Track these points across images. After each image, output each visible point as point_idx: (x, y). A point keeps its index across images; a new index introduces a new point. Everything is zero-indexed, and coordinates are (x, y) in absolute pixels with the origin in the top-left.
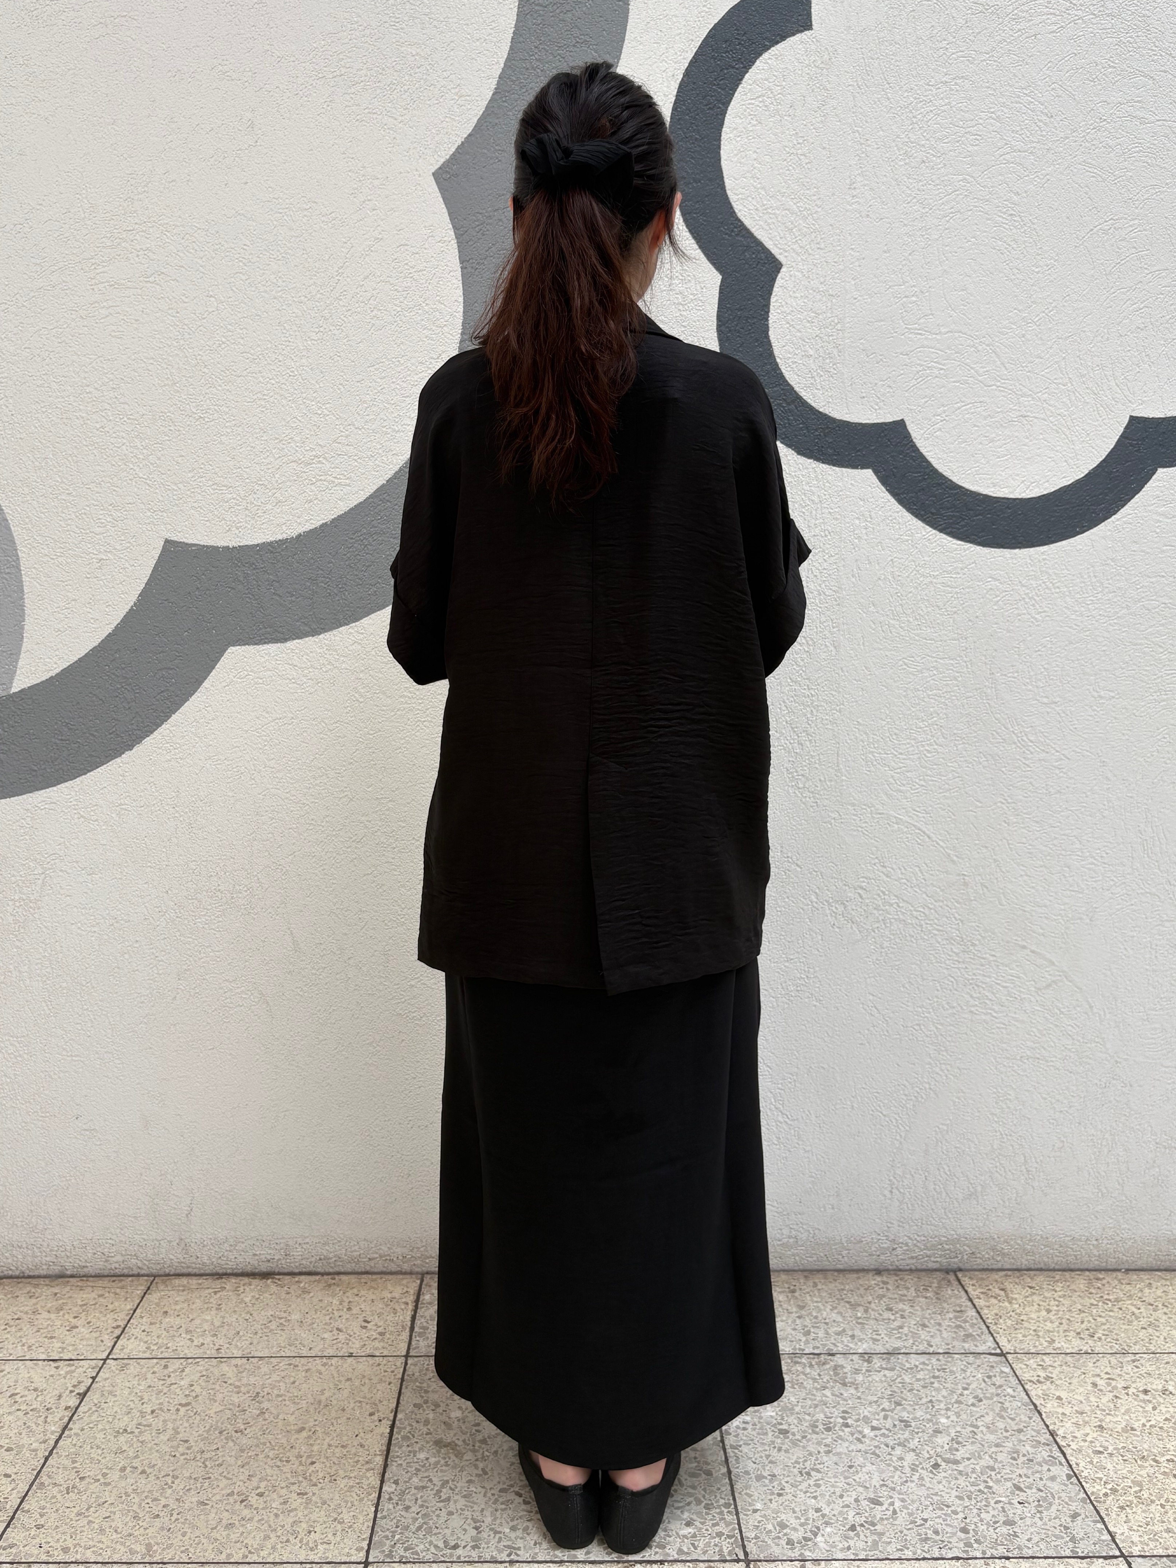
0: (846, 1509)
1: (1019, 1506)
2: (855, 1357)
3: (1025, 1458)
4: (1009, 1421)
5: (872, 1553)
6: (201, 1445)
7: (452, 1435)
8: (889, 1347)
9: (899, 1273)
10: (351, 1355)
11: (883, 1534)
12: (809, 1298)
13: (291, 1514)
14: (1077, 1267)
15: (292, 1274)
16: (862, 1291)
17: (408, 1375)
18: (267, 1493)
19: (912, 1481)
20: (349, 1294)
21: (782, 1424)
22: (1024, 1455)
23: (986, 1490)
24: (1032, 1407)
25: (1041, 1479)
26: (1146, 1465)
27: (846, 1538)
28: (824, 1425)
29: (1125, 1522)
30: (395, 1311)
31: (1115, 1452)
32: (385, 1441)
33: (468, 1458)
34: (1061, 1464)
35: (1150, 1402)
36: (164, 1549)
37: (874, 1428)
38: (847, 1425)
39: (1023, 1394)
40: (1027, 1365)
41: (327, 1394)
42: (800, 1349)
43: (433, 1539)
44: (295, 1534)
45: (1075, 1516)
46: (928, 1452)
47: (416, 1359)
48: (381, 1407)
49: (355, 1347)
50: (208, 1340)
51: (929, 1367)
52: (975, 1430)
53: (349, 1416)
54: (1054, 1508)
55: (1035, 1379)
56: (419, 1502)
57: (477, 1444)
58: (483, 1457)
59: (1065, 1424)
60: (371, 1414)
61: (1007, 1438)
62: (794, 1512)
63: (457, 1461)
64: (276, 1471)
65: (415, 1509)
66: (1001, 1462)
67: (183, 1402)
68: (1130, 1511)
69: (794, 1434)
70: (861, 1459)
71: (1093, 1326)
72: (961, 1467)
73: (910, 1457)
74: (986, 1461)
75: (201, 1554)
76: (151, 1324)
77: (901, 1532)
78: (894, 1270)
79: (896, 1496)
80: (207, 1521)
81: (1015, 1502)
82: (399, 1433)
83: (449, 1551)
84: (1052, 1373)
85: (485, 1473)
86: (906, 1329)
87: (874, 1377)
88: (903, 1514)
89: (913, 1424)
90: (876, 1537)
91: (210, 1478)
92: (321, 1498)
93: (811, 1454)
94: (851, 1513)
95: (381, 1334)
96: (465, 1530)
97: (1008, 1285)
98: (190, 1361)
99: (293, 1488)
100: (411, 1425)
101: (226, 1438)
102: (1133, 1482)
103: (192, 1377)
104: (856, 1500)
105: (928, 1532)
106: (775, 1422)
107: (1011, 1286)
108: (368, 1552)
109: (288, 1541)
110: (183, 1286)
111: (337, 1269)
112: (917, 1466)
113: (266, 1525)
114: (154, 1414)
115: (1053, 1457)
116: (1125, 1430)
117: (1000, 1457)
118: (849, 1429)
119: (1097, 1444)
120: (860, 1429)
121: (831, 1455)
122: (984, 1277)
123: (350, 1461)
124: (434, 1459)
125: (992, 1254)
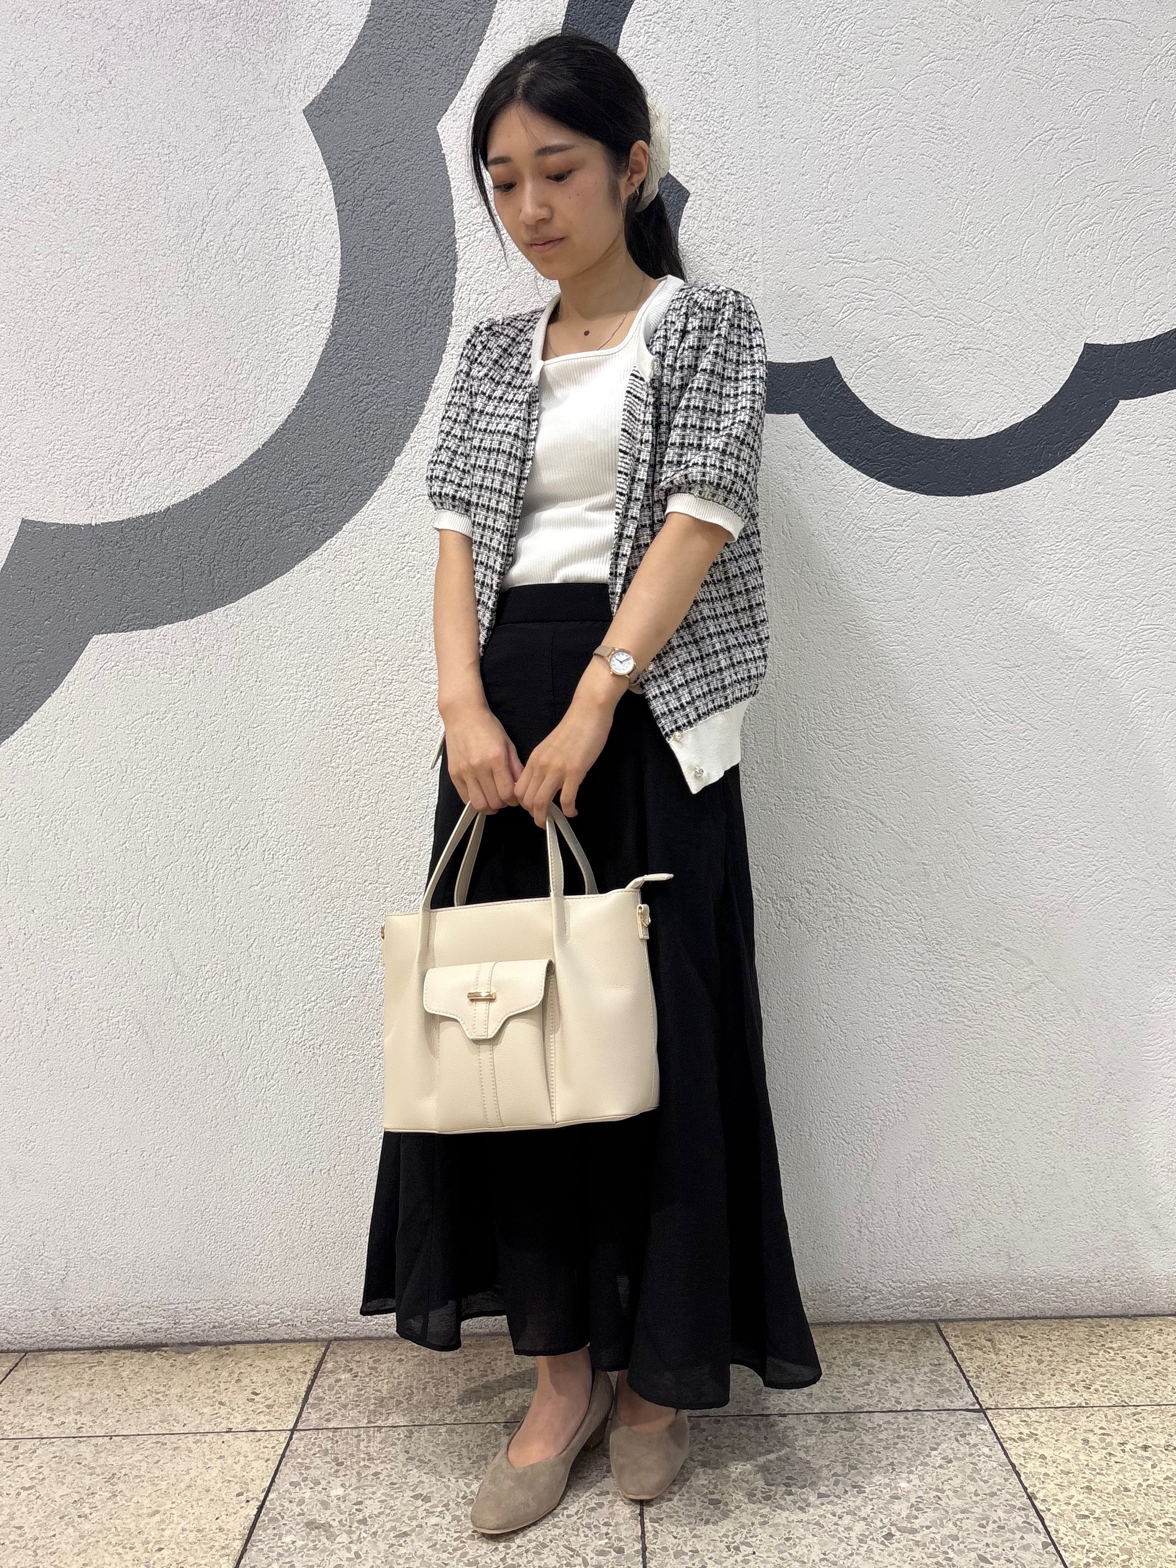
2: (809, 1417)
3: (996, 1525)
4: (981, 1483)
7: (327, 1515)
8: (851, 1405)
9: (872, 1325)
10: (229, 1431)
14: (1076, 1313)
17: (291, 1451)
19: (858, 1554)
20: (241, 1365)
21: (713, 1493)
22: (994, 1522)
23: (945, 1561)
24: (1010, 1467)
25: (1011, 1548)
26: (1138, 1529)
28: (763, 1493)
30: (290, 1382)
31: (1102, 1515)
32: (249, 1523)
33: (340, 1540)
34: (1036, 1530)
35: (1149, 1458)
37: (820, 1496)
38: (790, 1493)
39: (1001, 1454)
40: (1009, 1422)
41: (193, 1473)
42: (744, 1410)
46: (881, 1521)
47: (303, 1433)
48: (251, 1487)
49: (236, 1421)
50: (71, 1418)
51: (894, 1427)
52: (939, 1494)
53: (212, 1497)
57: (355, 1525)
58: (359, 1538)
59: (1046, 1485)
61: (976, 1502)
63: (328, 1543)
66: (967, 1530)
69: (726, 1505)
70: (802, 1530)
71: (1089, 1377)
72: (918, 1537)
73: (859, 1527)
74: (950, 1529)
78: (867, 1323)
82: (266, 1515)
84: (1037, 1429)
85: (358, 1556)
86: (872, 1385)
87: (829, 1439)
89: (867, 1490)
93: (742, 1526)
95: (269, 1406)
97: (996, 1336)
98: (44, 1441)
100: (282, 1506)
101: (67, 1524)
103: (44, 1458)
107: (1001, 1336)
110: (56, 1362)
112: (867, 1537)
115: (1029, 1523)
116: (1117, 1491)
117: (966, 1524)
118: (791, 1497)
119: (1083, 1507)
120: (805, 1496)
121: (766, 1526)
122: (968, 1327)
123: (204, 1547)
124: (301, 1542)
125: (979, 1301)
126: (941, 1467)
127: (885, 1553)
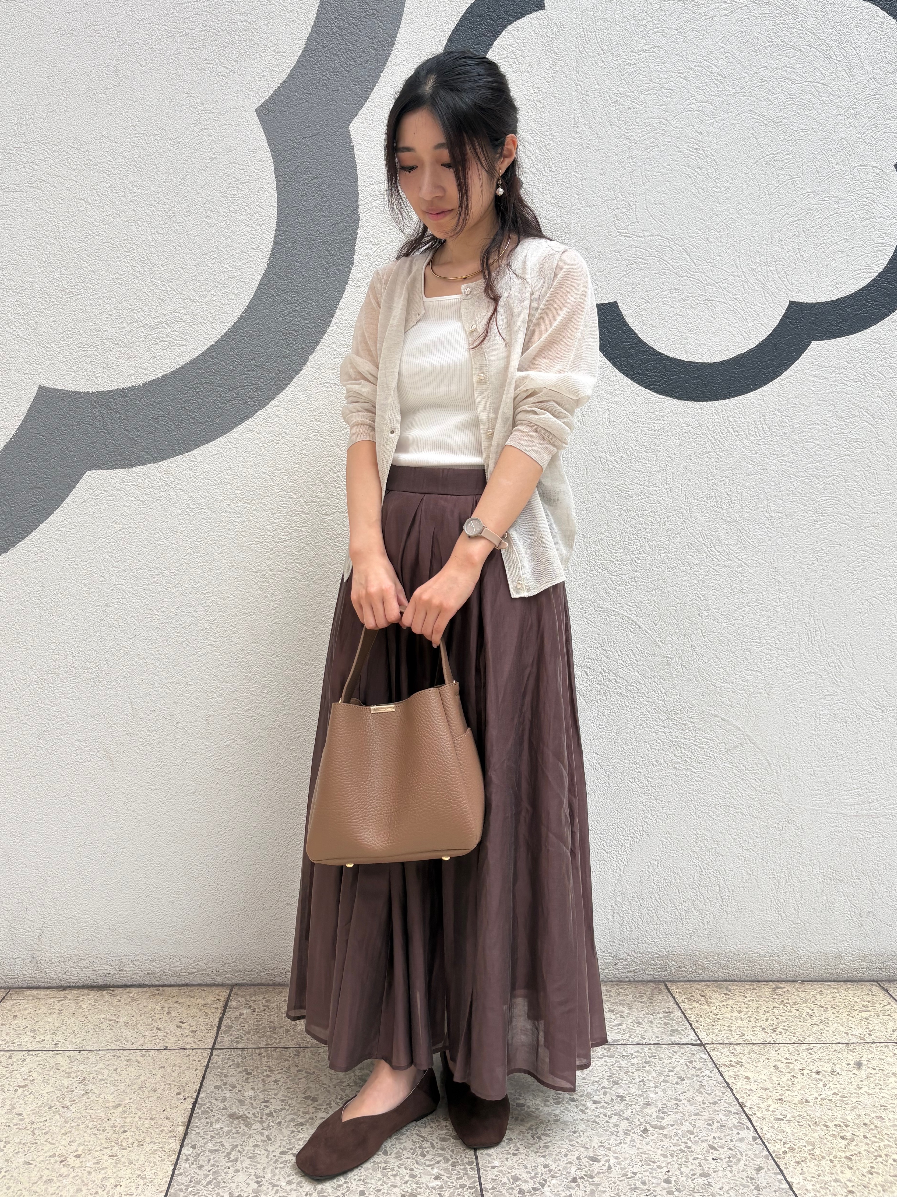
0: (569, 1165)
1: (714, 1162)
3: (719, 1124)
4: (707, 1095)
6: (33, 1118)
7: (244, 1110)
9: (619, 984)
10: (166, 1048)
11: (599, 1185)
13: (102, 1172)
14: (763, 979)
15: (125, 986)
17: (212, 1064)
18: (83, 1155)
19: (625, 1143)
20: (169, 1001)
21: (519, 1099)
22: (718, 1122)
23: (686, 1150)
24: (725, 1085)
25: (732, 1140)
26: (817, 1129)
27: (569, 1188)
28: (554, 1100)
29: (801, 1174)
30: (206, 1014)
31: (792, 1119)
32: (188, 1114)
33: (255, 1128)
34: (748, 1128)
35: (821, 1080)
37: (595, 1102)
38: (573, 1100)
39: (718, 1075)
40: (722, 1053)
41: (143, 1078)
43: (220, 1191)
44: (104, 1187)
45: (759, 1169)
46: (639, 1120)
47: (219, 1051)
48: (186, 1088)
49: (170, 1042)
50: (49, 1037)
51: (642, 1055)
52: (678, 1103)
53: (159, 1095)
54: (742, 1163)
55: (728, 1063)
56: (212, 1162)
57: (265, 1117)
58: (269, 1126)
59: (751, 1097)
60: (178, 1094)
61: (705, 1109)
62: (526, 1168)
63: (246, 1129)
64: (93, 1138)
65: (207, 1167)
66: (699, 1127)
67: (22, 1084)
68: (805, 1166)
69: (528, 1107)
70: (584, 1126)
71: (775, 1023)
72: (666, 1132)
73: (624, 1125)
74: (687, 1126)
76: (2, 1025)
77: (615, 1183)
78: (616, 982)
79: (611, 1154)
80: (29, 1178)
81: (710, 1158)
82: (199, 1108)
84: (742, 1059)
85: (269, 1138)
86: (623, 1027)
88: (617, 1169)
89: (627, 1099)
90: (593, 1187)
91: (36, 1143)
92: (128, 1159)
93: (542, 1123)
94: (573, 1169)
95: (193, 1032)
96: (248, 1184)
97: (708, 993)
98: (31, 1053)
99: (105, 1151)
100: (210, 1102)
101: (54, 1113)
102: (806, 1142)
103: (32, 1065)
104: (578, 1158)
105: (637, 1182)
107: (710, 993)
109: (97, 1193)
110: (34, 996)
111: (161, 982)
112: (630, 1131)
113: (80, 1180)
115: (742, 1123)
116: (801, 1102)
117: (698, 1123)
118: (574, 1103)
119: (778, 1112)
120: (584, 1103)
121: (558, 1123)
122: (688, 986)
123: (156, 1130)
124: (227, 1129)
125: (695, 968)
126: (677, 1083)
127: (644, 1143)
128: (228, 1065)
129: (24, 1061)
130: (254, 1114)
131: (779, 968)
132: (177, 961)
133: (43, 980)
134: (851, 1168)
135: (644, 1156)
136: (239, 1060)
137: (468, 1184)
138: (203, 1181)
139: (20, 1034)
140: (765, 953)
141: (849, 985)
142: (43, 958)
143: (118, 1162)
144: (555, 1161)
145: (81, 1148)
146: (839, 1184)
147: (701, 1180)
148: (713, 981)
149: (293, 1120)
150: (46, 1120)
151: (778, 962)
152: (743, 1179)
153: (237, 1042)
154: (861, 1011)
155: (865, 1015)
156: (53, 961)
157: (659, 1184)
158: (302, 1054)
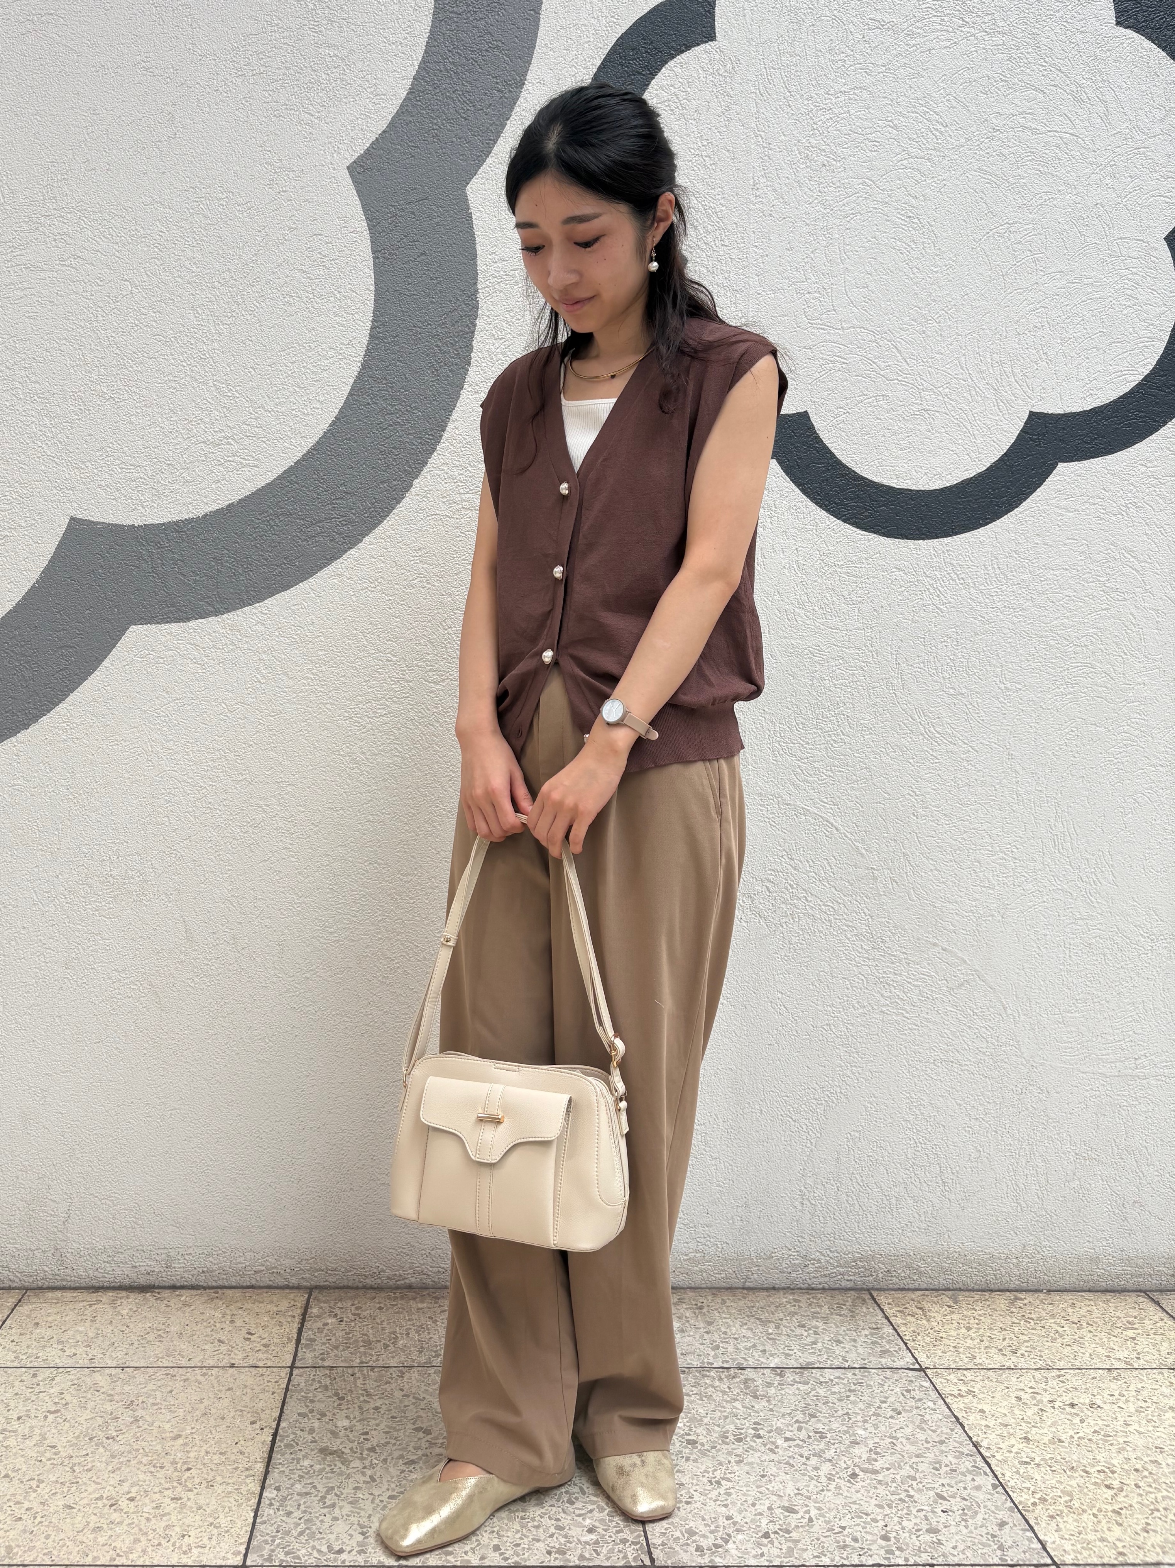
0: (758, 1517)
1: (943, 1515)
2: (766, 1371)
3: (948, 1469)
4: (930, 1433)
5: (787, 1560)
6: (70, 1451)
7: (338, 1443)
8: (803, 1361)
9: (812, 1291)
10: (232, 1366)
11: (798, 1541)
12: (717, 1314)
13: (164, 1518)
14: (997, 1287)
15: (174, 1287)
16: (773, 1308)
17: (293, 1386)
18: (138, 1497)
19: (829, 1490)
20: (232, 1307)
21: (689, 1435)
22: (947, 1466)
23: (907, 1499)
24: (954, 1419)
25: (965, 1488)
26: (1075, 1475)
27: (760, 1545)
28: (734, 1436)
29: (1056, 1531)
30: (281, 1324)
31: (1042, 1463)
32: (267, 1448)
33: (355, 1466)
34: (985, 1474)
36: (25, 1552)
37: (787, 1439)
38: (759, 1437)
39: (945, 1408)
40: (948, 1380)
41: (206, 1403)
42: (708, 1363)
43: (316, 1543)
44: (168, 1538)
45: (1002, 1524)
46: (845, 1462)
47: (301, 1370)
48: (263, 1416)
49: (237, 1359)
50: (80, 1350)
51: (845, 1381)
52: (894, 1441)
53: (228, 1424)
54: (980, 1517)
55: (956, 1393)
56: (302, 1508)
57: (366, 1452)
58: (371, 1464)
59: (989, 1435)
60: (253, 1423)
61: (928, 1449)
62: (704, 1520)
63: (343, 1468)
64: (149, 1477)
65: (297, 1514)
66: (923, 1472)
67: (53, 1409)
68: (1061, 1521)
69: (702, 1444)
70: (775, 1469)
71: (1015, 1343)
72: (880, 1477)
73: (826, 1468)
74: (906, 1471)
75: (66, 1556)
76: (21, 1334)
77: (818, 1539)
78: (807, 1289)
79: (812, 1504)
80: (73, 1524)
81: (938, 1510)
82: (281, 1441)
83: (332, 1556)
84: (973, 1387)
85: (374, 1480)
86: (819, 1346)
87: (787, 1390)
88: (820, 1523)
89: (829, 1436)
90: (791, 1544)
91: (77, 1482)
92: (196, 1503)
93: (721, 1464)
94: (764, 1521)
95: (265, 1346)
96: (351, 1535)
97: (926, 1305)
98: (61, 1370)
99: (167, 1493)
100: (295, 1434)
101: (96, 1445)
102: (1062, 1491)
103: (63, 1385)
104: (770, 1508)
105: (847, 1539)
106: (682, 1432)
107: (929, 1304)
108: (246, 1556)
109: (159, 1544)
110: (57, 1299)
111: (220, 1283)
112: (834, 1476)
113: (136, 1529)
114: (21, 1421)
115: (977, 1467)
116: (1052, 1441)
117: (921, 1467)
118: (761, 1440)
119: (1023, 1454)
120: (773, 1440)
121: (742, 1464)
122: (900, 1296)
123: (229, 1467)
124: (318, 1466)
125: (908, 1272)
127: (853, 1490)
128: (314, 1387)
129: (53, 1379)
130: (351, 1449)
131: (1018, 1273)
132: (240, 1256)
133: (69, 1278)
134: (1121, 1525)
135: (854, 1507)
136: (328, 1381)
137: (631, 1538)
138: (293, 1531)
139: (45, 1346)
140: (999, 1253)
141: (1108, 1296)
142: (69, 1250)
143: (183, 1506)
144: (740, 1512)
145: (134, 1490)
146: (1105, 1543)
147: (928, 1538)
148: (933, 1290)
149: (401, 1457)
150: (87, 1454)
151: (1017, 1266)
152: (982, 1536)
153: (323, 1359)
154: (1126, 1329)
155: (1130, 1333)
156: (82, 1253)
157: (875, 1541)
158: (407, 1375)
